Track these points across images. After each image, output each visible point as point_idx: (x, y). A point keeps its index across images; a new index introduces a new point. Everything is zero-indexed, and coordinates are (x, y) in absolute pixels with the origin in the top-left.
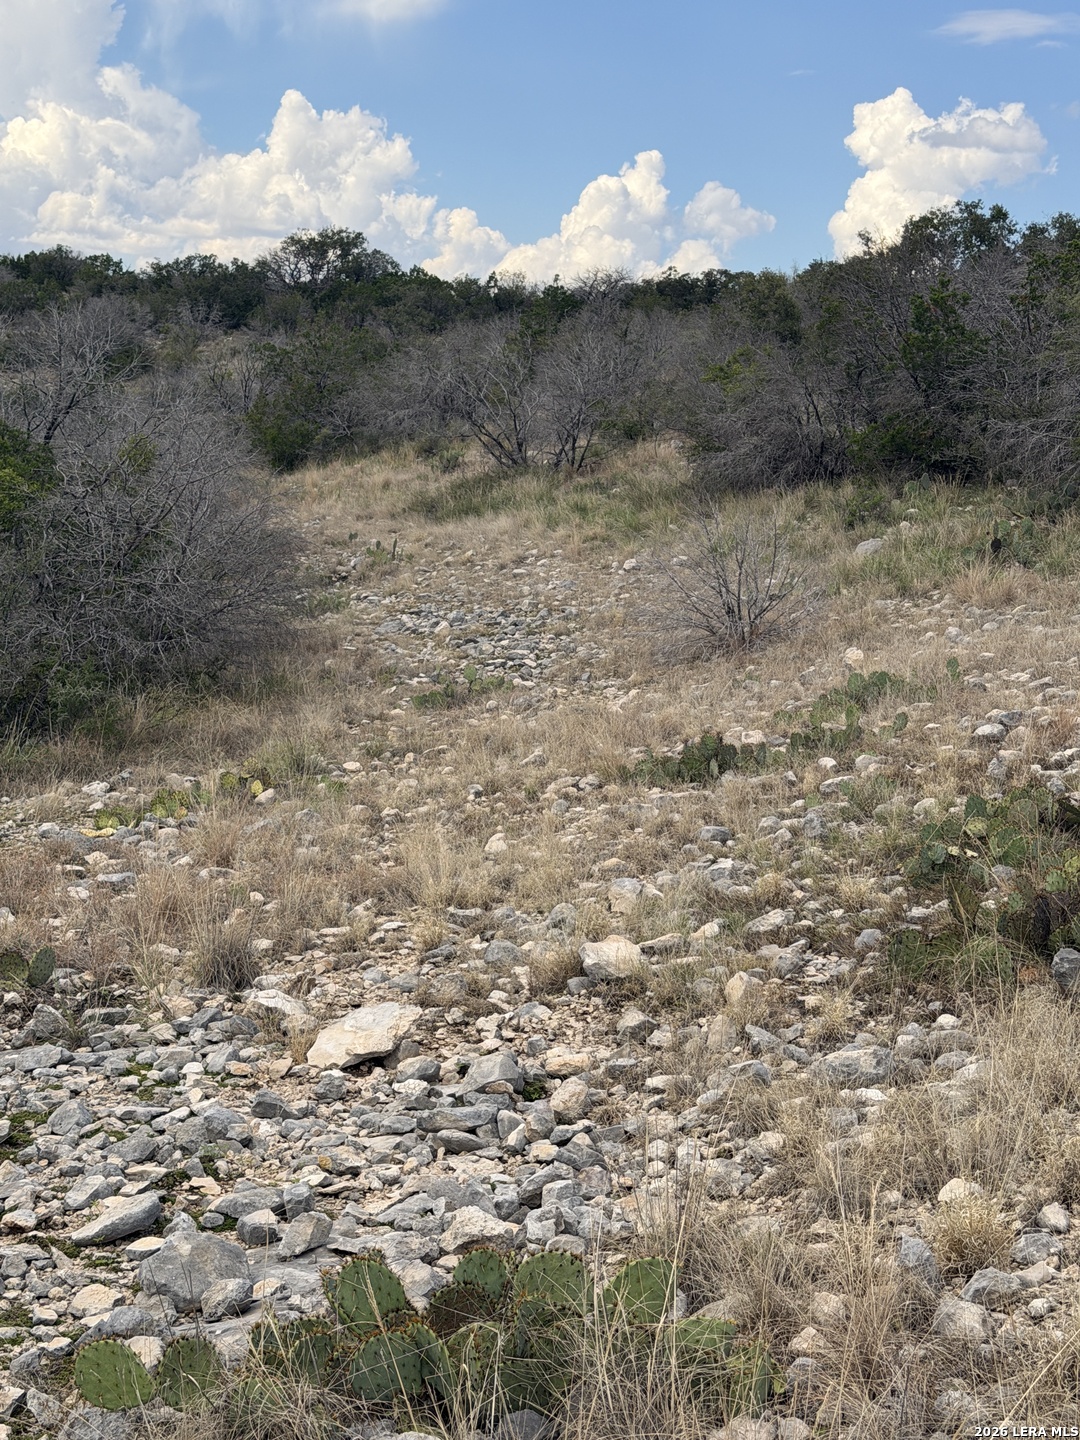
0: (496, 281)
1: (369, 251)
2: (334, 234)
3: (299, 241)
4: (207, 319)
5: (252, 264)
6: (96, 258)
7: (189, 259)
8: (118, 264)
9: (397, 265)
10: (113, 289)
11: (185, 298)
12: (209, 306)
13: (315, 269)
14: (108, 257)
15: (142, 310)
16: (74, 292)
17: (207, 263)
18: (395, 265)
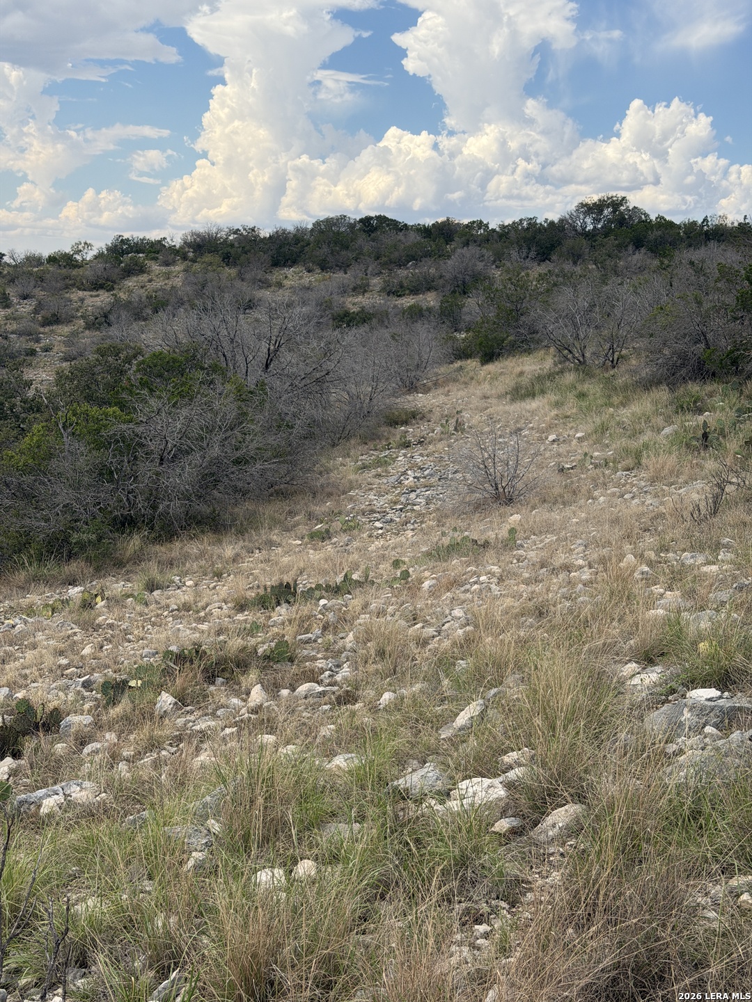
0: (708, 221)
1: (631, 208)
2: (608, 198)
3: (586, 205)
4: (528, 257)
5: (556, 221)
6: (474, 222)
7: (521, 220)
8: (487, 226)
9: (648, 215)
10: (475, 242)
11: (515, 245)
12: (529, 249)
13: (596, 220)
14: (481, 221)
15: (488, 254)
16: (453, 245)
17: (532, 223)
18: (647, 215)
